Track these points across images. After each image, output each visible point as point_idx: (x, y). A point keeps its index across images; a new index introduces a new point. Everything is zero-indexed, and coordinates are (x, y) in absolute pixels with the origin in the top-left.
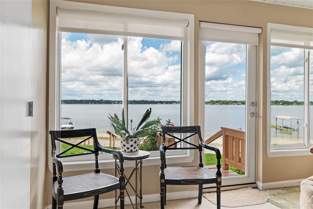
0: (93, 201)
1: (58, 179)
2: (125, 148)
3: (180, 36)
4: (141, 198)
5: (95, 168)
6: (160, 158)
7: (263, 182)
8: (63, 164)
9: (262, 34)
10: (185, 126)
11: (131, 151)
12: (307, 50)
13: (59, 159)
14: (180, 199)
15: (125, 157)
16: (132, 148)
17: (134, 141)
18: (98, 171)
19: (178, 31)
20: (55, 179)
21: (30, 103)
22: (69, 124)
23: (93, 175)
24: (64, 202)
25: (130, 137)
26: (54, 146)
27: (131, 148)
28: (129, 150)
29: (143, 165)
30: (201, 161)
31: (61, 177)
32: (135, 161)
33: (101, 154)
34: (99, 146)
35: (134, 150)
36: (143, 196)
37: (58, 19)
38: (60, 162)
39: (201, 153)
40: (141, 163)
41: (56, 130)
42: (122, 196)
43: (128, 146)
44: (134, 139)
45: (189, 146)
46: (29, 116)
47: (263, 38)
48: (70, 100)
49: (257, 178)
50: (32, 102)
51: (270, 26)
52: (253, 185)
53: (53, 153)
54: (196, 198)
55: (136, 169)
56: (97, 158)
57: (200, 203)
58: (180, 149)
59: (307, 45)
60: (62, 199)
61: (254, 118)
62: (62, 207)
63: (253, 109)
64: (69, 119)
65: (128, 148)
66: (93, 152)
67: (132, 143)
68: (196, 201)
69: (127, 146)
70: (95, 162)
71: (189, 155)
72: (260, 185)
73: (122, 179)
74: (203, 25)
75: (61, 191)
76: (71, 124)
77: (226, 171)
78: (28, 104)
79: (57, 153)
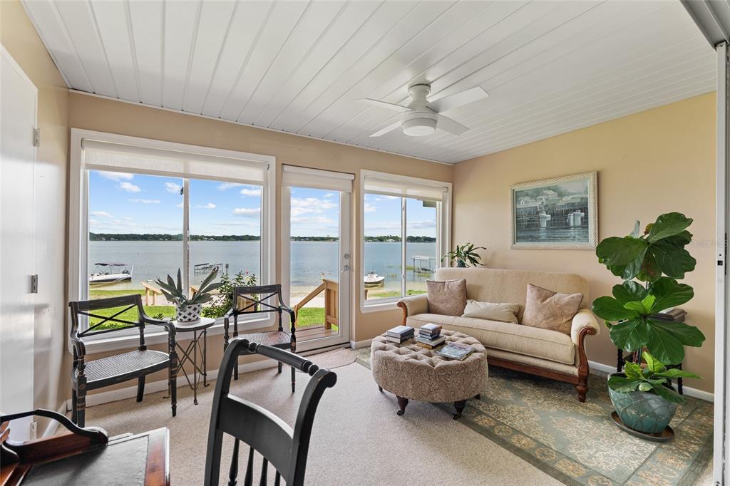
0: (136, 387)
1: (79, 364)
2: (181, 317)
3: (259, 180)
4: (205, 375)
5: (139, 345)
6: (223, 325)
7: (356, 341)
8: (85, 344)
9: (356, 181)
10: (265, 285)
11: (190, 320)
12: (404, 198)
13: (81, 340)
14: (259, 370)
15: (177, 328)
16: (191, 317)
17: (192, 309)
18: (143, 348)
19: (257, 174)
20: (75, 364)
21: (33, 277)
22: (123, 273)
23: (136, 353)
24: (88, 392)
25: (187, 303)
26: (75, 323)
27: (188, 317)
28: (186, 320)
29: (207, 335)
30: (280, 324)
31: (83, 362)
32: (193, 332)
33: (148, 327)
34: (144, 316)
35: (193, 319)
36: (207, 373)
37: (83, 153)
38: (82, 343)
39: (280, 316)
40: (205, 332)
41: (80, 300)
42: (173, 375)
43: (186, 314)
44: (193, 306)
45: (269, 308)
46: (32, 292)
47: (355, 184)
48: (126, 235)
49: (350, 338)
50: (37, 276)
51: (363, 172)
52: (347, 345)
53: (73, 332)
54: (274, 367)
55: (195, 341)
56: (142, 332)
57: (280, 372)
58: (260, 312)
59: (404, 193)
60: (83, 388)
61: (347, 272)
62: (84, 398)
63: (347, 262)
64: (123, 265)
65: (185, 317)
66: (136, 325)
67: (191, 310)
68: (277, 370)
69: (183, 314)
70: (139, 337)
71: (269, 319)
72: (353, 343)
73: (173, 356)
74: (286, 168)
75: (82, 379)
76: (127, 272)
77: (329, 330)
78: (30, 278)
79: (80, 330)
